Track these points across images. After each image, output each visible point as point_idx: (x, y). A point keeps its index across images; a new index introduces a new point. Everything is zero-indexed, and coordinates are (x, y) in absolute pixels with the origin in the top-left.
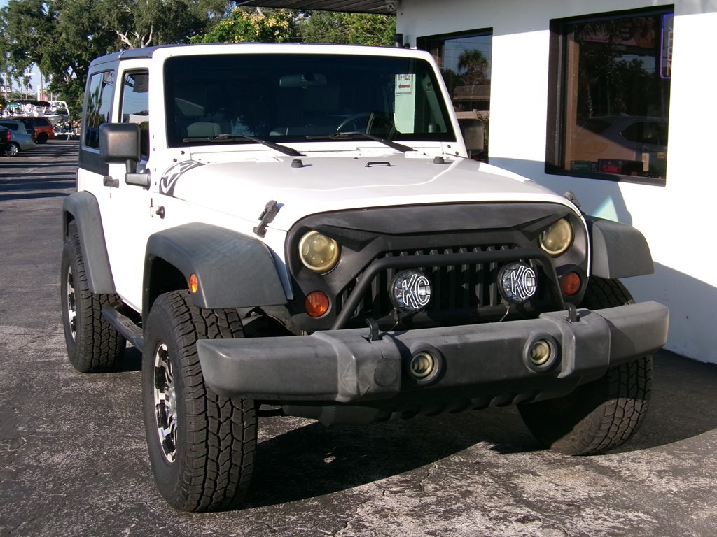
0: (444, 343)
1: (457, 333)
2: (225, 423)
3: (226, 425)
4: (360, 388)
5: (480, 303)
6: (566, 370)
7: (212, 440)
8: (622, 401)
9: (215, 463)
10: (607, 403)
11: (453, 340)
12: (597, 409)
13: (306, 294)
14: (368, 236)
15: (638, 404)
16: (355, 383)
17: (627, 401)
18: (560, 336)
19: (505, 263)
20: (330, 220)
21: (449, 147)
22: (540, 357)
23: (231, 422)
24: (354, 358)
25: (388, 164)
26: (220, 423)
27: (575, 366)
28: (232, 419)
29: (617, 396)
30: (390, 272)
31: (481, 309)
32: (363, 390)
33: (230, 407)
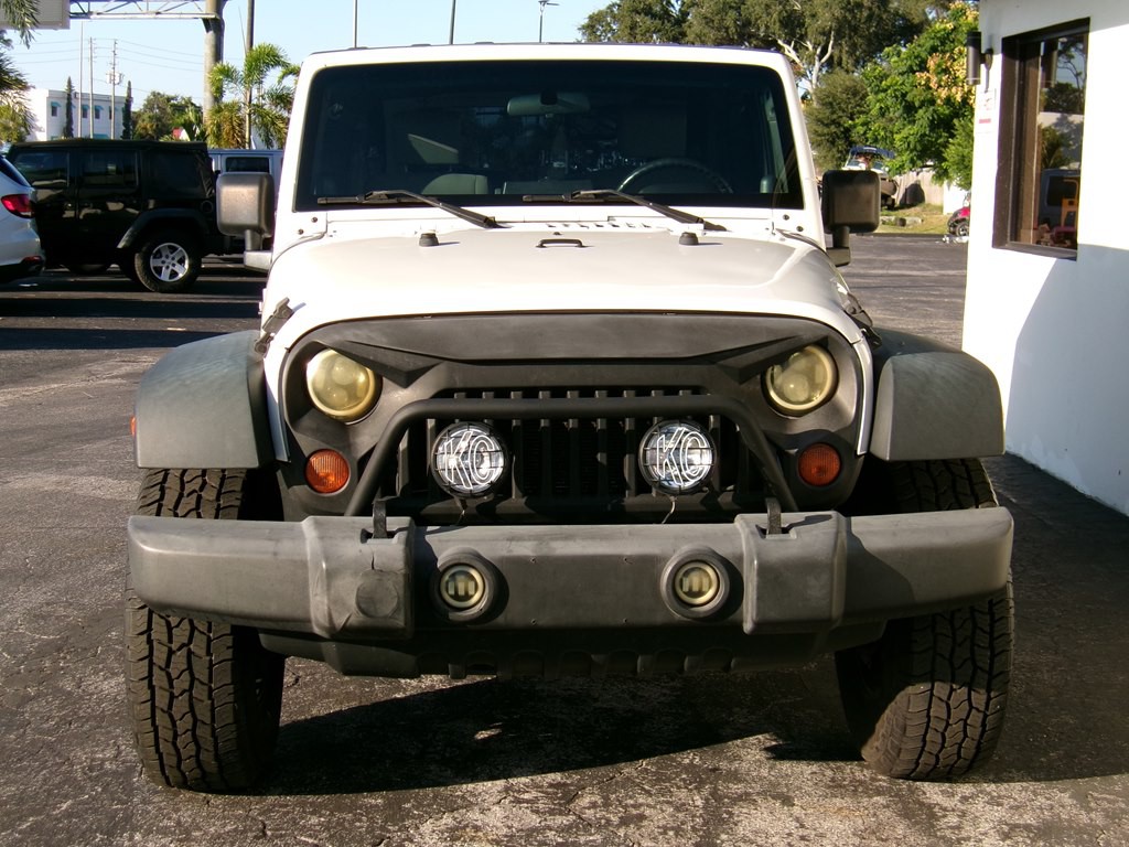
0: (504, 553)
1: (530, 538)
2: (179, 653)
3: (179, 656)
4: (335, 616)
5: (629, 489)
7: (159, 679)
8: (941, 689)
9: (166, 715)
11: (525, 549)
13: (307, 455)
14: (421, 363)
15: (979, 698)
16: (326, 608)
17: (952, 690)
18: (740, 558)
20: (358, 332)
21: (786, 218)
22: (700, 593)
23: (190, 653)
24: (324, 566)
25: (581, 245)
26: (171, 653)
27: (757, 615)
28: (191, 646)
29: (931, 678)
30: (431, 423)
31: (631, 500)
32: (340, 621)
33: (188, 627)
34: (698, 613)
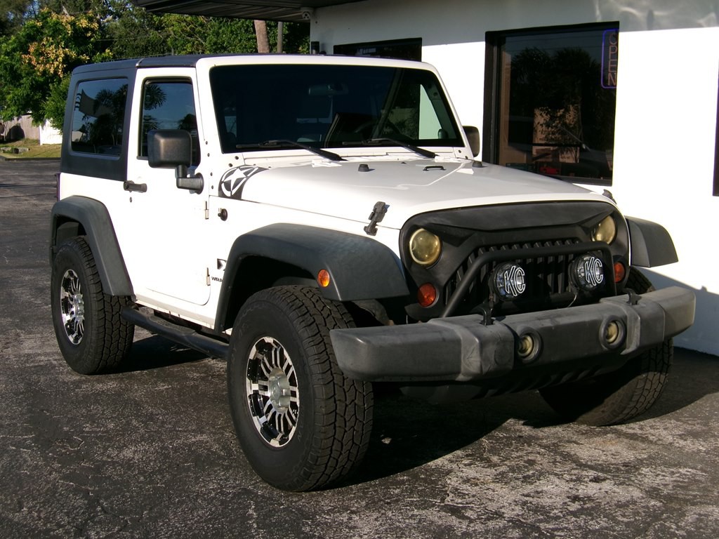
0: (541, 326)
1: (548, 317)
2: (350, 406)
3: (350, 409)
4: (483, 367)
5: (551, 291)
6: (631, 347)
7: (339, 422)
8: (651, 375)
9: (340, 443)
10: (639, 377)
11: (547, 323)
12: (631, 382)
13: (418, 285)
14: (467, 233)
15: (663, 377)
16: (479, 364)
17: (655, 375)
18: (626, 317)
19: (579, 255)
20: (435, 218)
21: (460, 152)
22: (611, 336)
23: (355, 404)
24: (477, 340)
25: (442, 168)
26: (346, 406)
27: (640, 343)
28: (356, 401)
29: (648, 370)
31: (553, 296)
32: (485, 369)
33: (354, 390)
34: (613, 346)
